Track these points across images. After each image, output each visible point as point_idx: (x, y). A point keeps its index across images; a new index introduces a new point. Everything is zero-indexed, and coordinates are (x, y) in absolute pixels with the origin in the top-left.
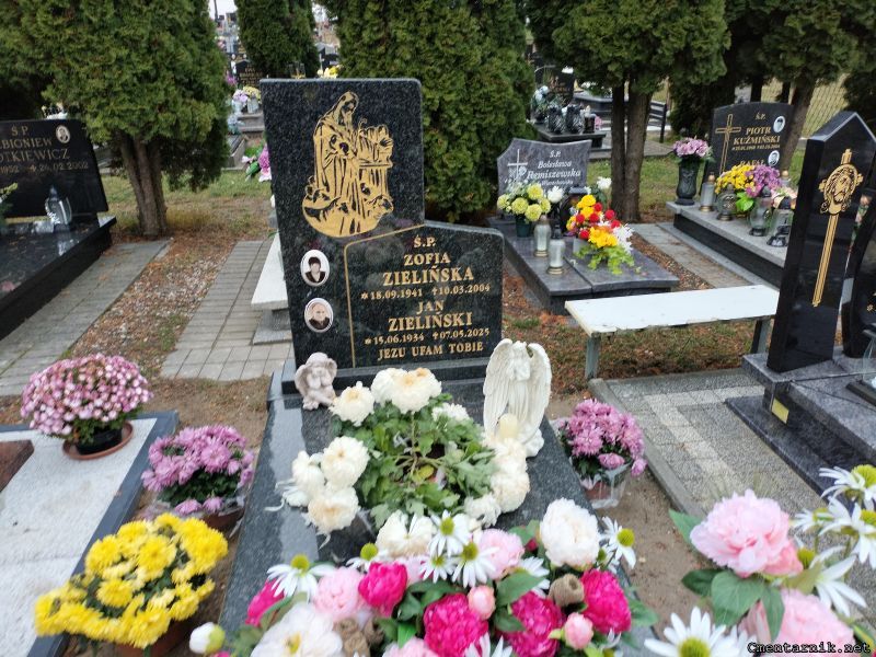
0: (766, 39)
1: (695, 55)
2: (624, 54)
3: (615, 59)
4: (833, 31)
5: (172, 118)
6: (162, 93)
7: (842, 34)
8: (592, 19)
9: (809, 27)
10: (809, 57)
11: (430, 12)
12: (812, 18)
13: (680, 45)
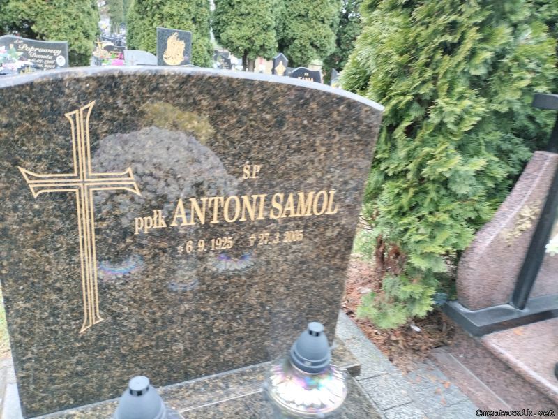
0: (290, 47)
1: (266, 47)
2: (244, 44)
3: (242, 46)
4: (308, 46)
5: (80, 44)
6: (77, 34)
7: (311, 47)
8: (234, 31)
9: (301, 44)
10: (303, 54)
11: (179, 20)
12: (302, 41)
13: (262, 44)
